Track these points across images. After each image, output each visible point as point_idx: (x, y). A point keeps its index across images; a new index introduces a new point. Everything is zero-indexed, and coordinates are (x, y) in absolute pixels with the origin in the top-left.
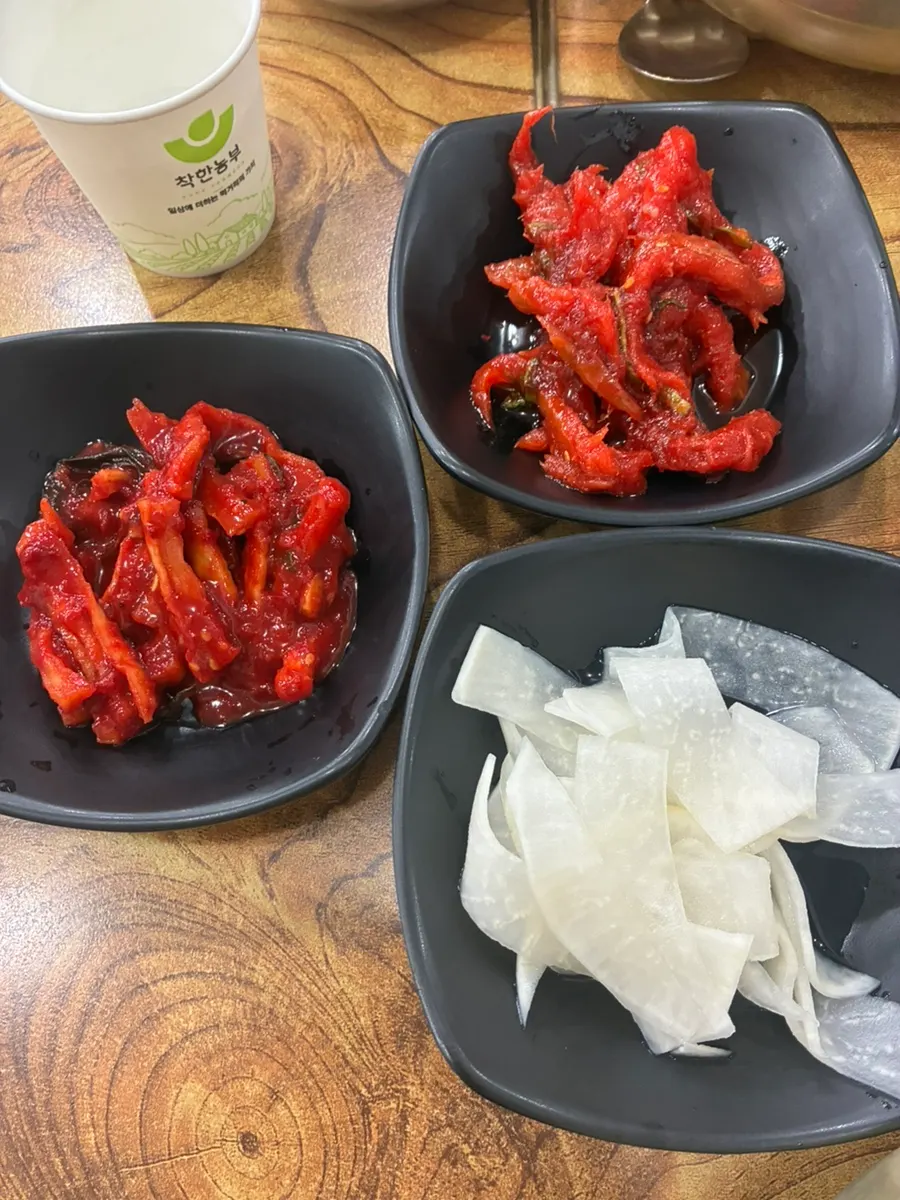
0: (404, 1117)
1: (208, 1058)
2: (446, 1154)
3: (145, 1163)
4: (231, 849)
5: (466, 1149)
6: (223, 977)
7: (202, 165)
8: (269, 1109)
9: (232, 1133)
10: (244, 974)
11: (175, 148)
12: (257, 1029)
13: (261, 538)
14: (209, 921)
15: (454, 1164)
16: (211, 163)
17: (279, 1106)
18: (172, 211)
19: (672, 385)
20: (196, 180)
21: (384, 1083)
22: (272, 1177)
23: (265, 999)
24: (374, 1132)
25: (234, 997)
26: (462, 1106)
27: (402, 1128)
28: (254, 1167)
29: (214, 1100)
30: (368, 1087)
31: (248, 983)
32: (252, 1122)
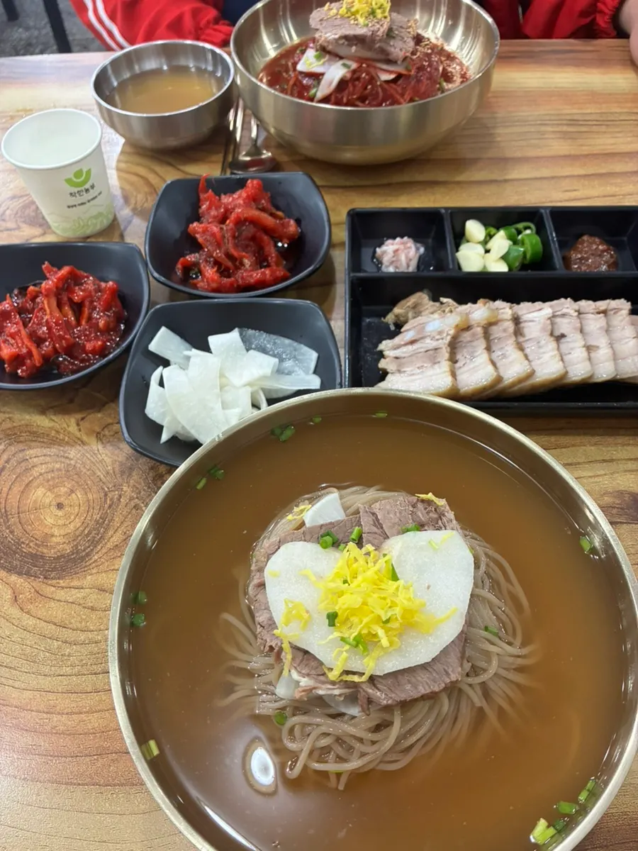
0: (120, 496)
1: (48, 481)
2: (134, 507)
3: (18, 513)
4: (66, 417)
5: (142, 505)
6: (58, 456)
7: (79, 189)
8: (69, 495)
9: (54, 503)
10: (66, 455)
11: (69, 181)
12: (68, 471)
13: (87, 303)
14: (54, 439)
15: (137, 510)
16: (83, 188)
17: (73, 495)
18: (69, 207)
19: (244, 256)
20: (77, 195)
21: (114, 486)
22: (67, 516)
23: (73, 462)
24: (108, 502)
25: (61, 462)
26: (143, 493)
27: (119, 500)
28: (60, 513)
29: (49, 493)
30: (108, 488)
31: (67, 458)
32: (62, 500)
